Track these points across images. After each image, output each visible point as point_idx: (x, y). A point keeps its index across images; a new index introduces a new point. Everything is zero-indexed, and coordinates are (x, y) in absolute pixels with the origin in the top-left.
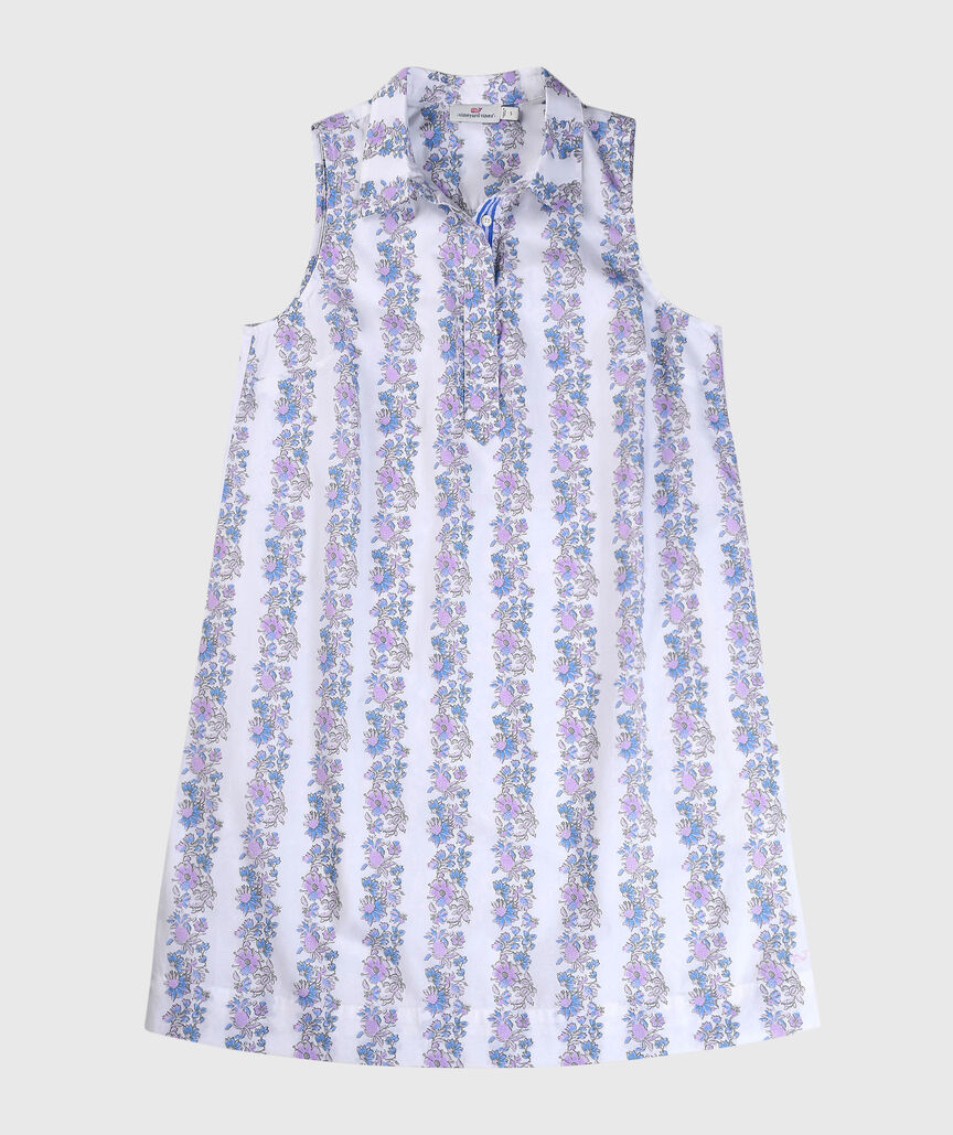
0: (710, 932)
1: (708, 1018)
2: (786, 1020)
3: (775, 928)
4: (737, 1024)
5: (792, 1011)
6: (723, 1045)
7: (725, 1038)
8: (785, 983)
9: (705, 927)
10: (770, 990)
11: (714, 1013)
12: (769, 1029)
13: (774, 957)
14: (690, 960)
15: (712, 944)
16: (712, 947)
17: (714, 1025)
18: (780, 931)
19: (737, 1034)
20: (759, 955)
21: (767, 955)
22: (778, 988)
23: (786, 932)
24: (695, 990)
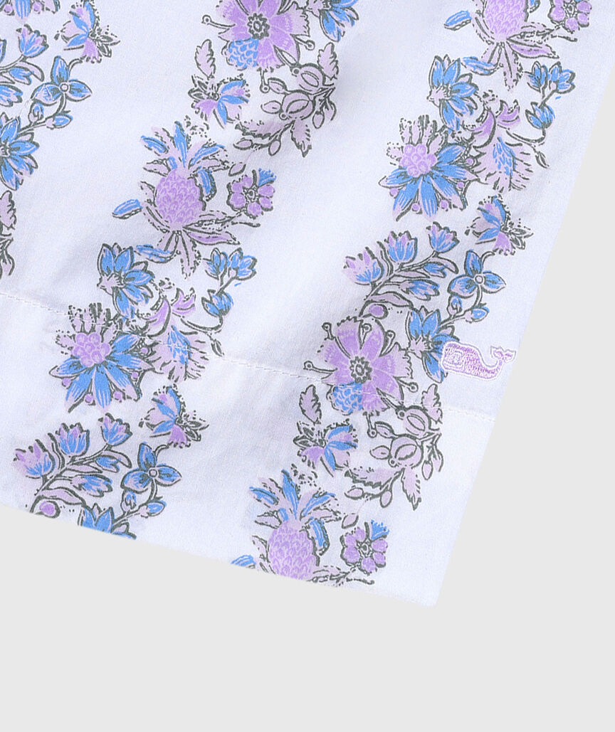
0: (235, 157)
1: (89, 417)
2: (334, 531)
3: (444, 239)
4: (170, 475)
5: (368, 511)
6: (93, 518)
7: (113, 499)
8: (390, 417)
9: (227, 136)
10: (331, 415)
11: (119, 409)
12: (266, 533)
13: (396, 322)
14: (126, 212)
15: (222, 193)
16: (218, 204)
17: (97, 444)
18: (457, 255)
19: (155, 504)
20: (354, 295)
21: (376, 304)
22: (358, 420)
23: (474, 266)
24: (95, 309)
